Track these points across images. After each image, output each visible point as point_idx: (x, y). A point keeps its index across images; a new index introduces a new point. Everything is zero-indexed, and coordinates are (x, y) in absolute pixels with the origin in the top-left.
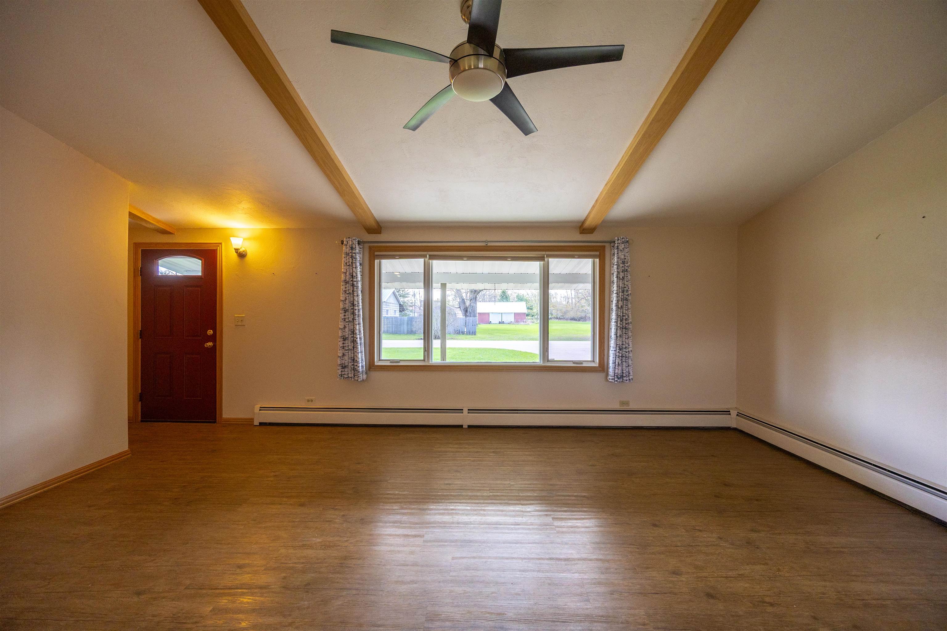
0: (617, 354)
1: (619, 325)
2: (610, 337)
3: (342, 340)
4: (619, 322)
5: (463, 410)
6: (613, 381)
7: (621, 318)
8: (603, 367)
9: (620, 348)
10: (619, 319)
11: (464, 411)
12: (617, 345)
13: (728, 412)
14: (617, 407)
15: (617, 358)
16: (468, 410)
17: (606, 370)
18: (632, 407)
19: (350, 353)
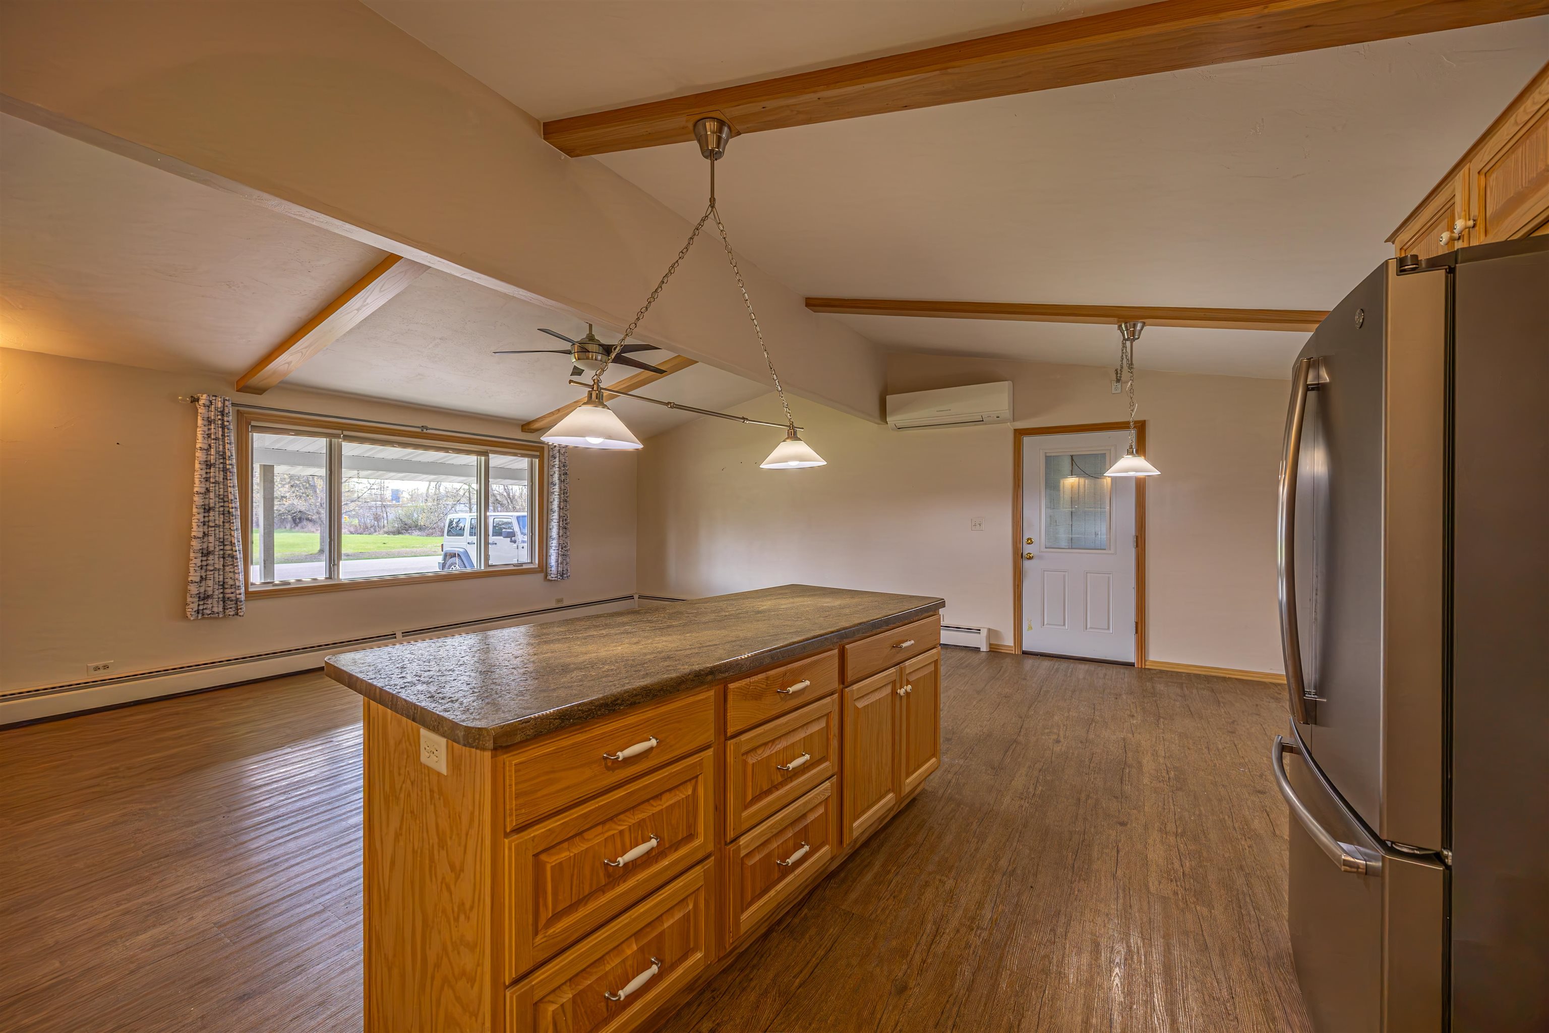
0: (560, 553)
1: (561, 525)
2: (549, 537)
3: (201, 555)
4: (561, 522)
5: (395, 634)
6: (556, 579)
7: (563, 519)
8: (543, 568)
9: (562, 546)
10: (561, 520)
11: (397, 635)
12: (559, 544)
13: (631, 597)
14: (554, 605)
15: (560, 557)
16: (403, 633)
17: (544, 570)
18: (565, 604)
19: (216, 575)
